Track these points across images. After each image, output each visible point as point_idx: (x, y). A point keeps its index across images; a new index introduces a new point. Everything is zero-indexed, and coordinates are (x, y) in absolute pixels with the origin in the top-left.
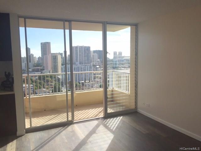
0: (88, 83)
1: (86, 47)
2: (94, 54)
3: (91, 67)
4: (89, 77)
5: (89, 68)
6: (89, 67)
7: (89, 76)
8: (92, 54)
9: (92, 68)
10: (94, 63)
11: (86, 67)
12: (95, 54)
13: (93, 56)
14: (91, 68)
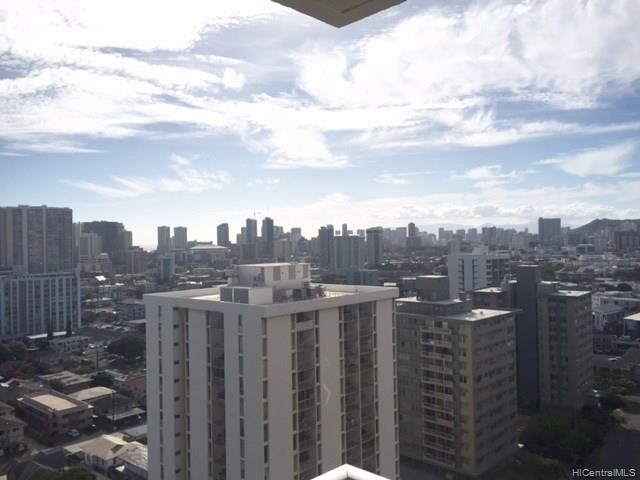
0: (62, 341)
1: (55, 210)
2: (86, 235)
3: (75, 280)
4: (68, 317)
5: (68, 285)
6: (68, 280)
7: (65, 315)
8: (80, 234)
9: (79, 282)
10: (86, 265)
11: (54, 281)
12: (91, 234)
13: (84, 241)
14: (75, 285)
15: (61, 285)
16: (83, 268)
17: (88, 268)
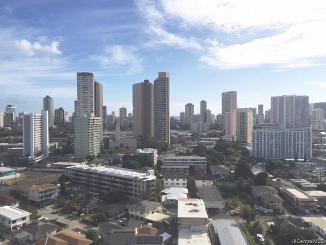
0: (302, 164)
1: (300, 97)
2: (316, 109)
3: (309, 133)
4: (305, 152)
5: (305, 135)
6: (305, 133)
7: (303, 151)
8: (312, 110)
9: (311, 135)
10: (315, 125)
11: (298, 133)
12: (319, 109)
13: (314, 113)
14: (309, 135)
15: (302, 135)
16: (313, 127)
17: (316, 127)
